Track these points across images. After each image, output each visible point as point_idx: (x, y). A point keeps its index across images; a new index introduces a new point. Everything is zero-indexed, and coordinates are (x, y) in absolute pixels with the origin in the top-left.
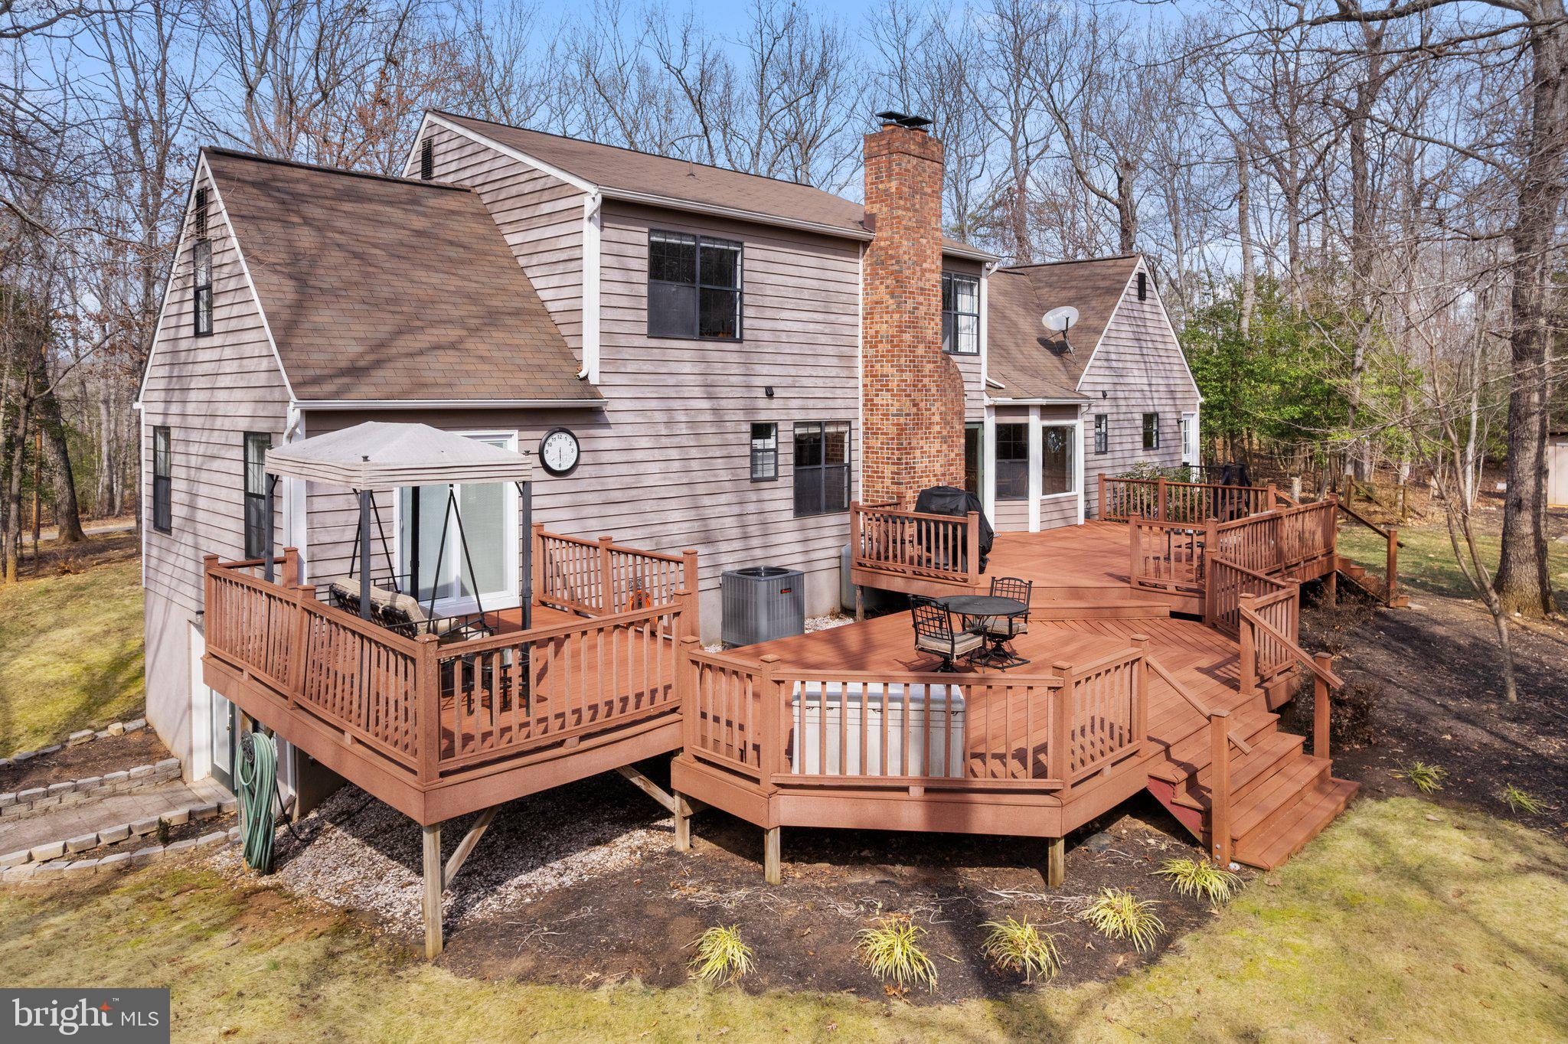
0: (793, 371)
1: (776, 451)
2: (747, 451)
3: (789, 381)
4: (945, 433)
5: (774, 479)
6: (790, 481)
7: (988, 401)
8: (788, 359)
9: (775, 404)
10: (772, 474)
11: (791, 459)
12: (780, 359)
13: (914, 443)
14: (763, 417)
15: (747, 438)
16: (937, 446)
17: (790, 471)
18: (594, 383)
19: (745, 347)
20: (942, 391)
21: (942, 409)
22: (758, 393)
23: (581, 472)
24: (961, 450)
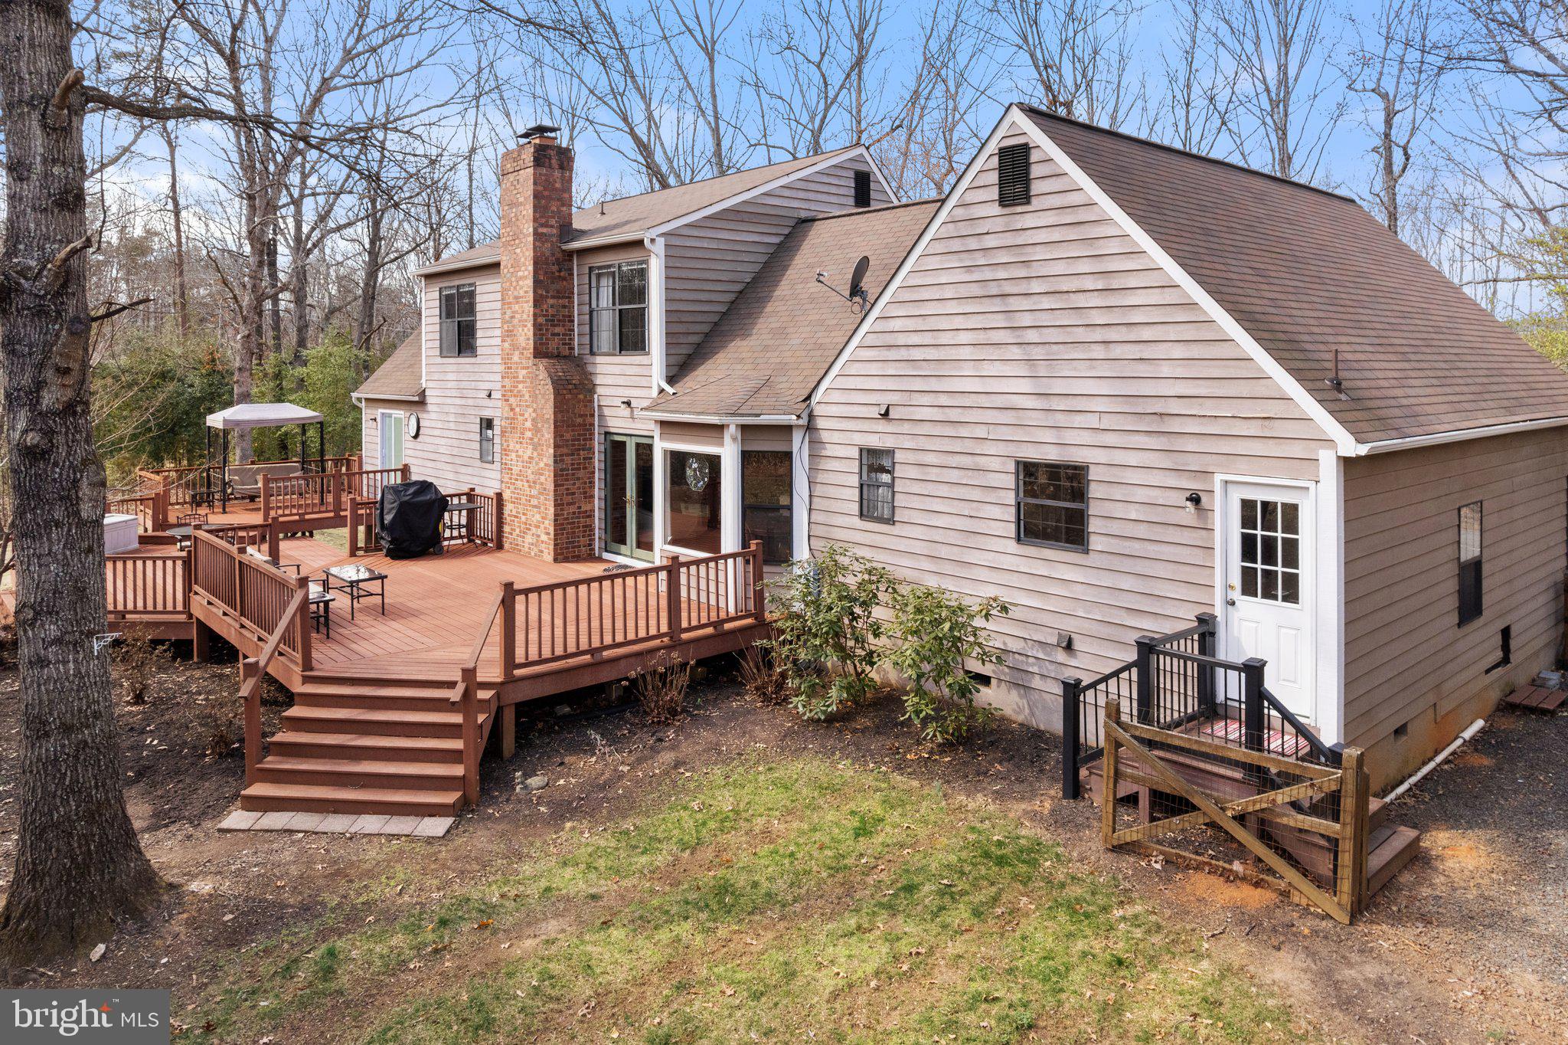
1: (493, 440)
2: (478, 437)
4: (536, 440)
5: (493, 462)
6: (499, 466)
9: (491, 402)
10: (491, 458)
12: (495, 368)
14: (486, 413)
15: (478, 428)
16: (529, 452)
18: (424, 386)
19: (478, 360)
20: (534, 397)
21: (534, 415)
22: (484, 394)
23: (420, 438)
24: (551, 461)
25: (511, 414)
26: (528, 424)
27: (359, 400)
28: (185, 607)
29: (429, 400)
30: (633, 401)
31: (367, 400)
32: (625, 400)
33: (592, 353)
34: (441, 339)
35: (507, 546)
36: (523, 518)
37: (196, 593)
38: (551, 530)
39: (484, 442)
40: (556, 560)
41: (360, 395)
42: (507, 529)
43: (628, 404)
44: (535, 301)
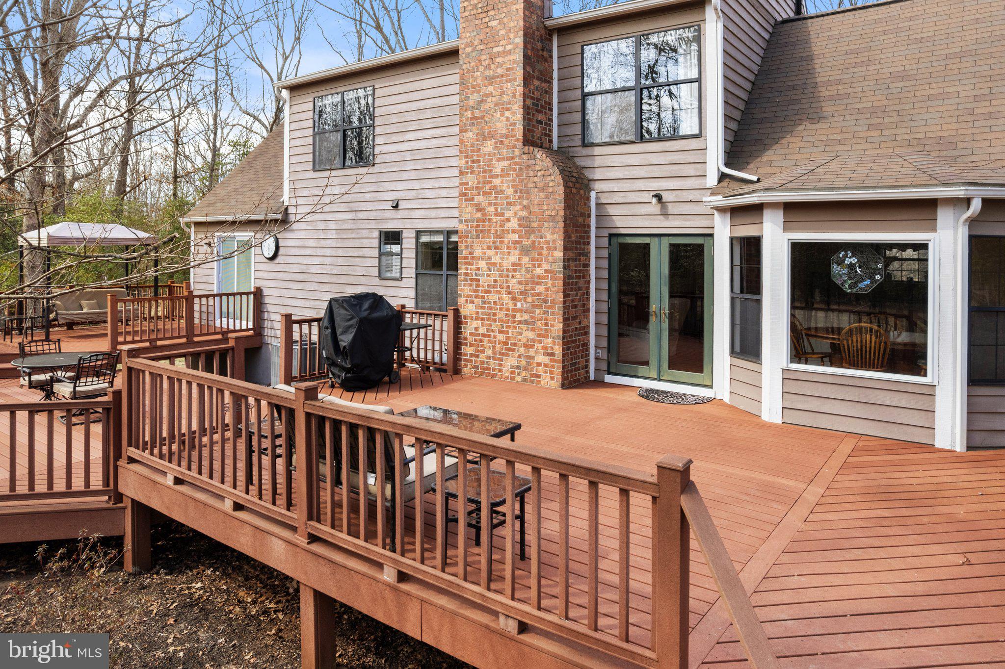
0: (417, 185)
1: (400, 254)
2: (376, 253)
3: (412, 194)
4: (527, 243)
5: (401, 279)
6: (412, 283)
7: (719, 200)
8: (413, 175)
9: (399, 214)
10: (398, 275)
11: (413, 263)
12: (405, 176)
13: (478, 252)
14: (391, 226)
15: (376, 243)
16: (513, 258)
17: (412, 273)
18: (286, 204)
19: (376, 169)
20: (523, 192)
21: (524, 213)
22: (388, 206)
23: (279, 259)
24: (558, 267)
25: (479, 215)
26: (513, 224)
27: (188, 225)
28: (106, 482)
29: (292, 218)
30: (663, 194)
31: (197, 224)
32: (654, 193)
33: (586, 144)
34: (314, 153)
35: (466, 370)
36: (501, 337)
37: (131, 460)
38: (558, 350)
39: (383, 258)
40: (563, 386)
41: (187, 219)
42: (467, 350)
43: (659, 197)
44: (525, 79)
